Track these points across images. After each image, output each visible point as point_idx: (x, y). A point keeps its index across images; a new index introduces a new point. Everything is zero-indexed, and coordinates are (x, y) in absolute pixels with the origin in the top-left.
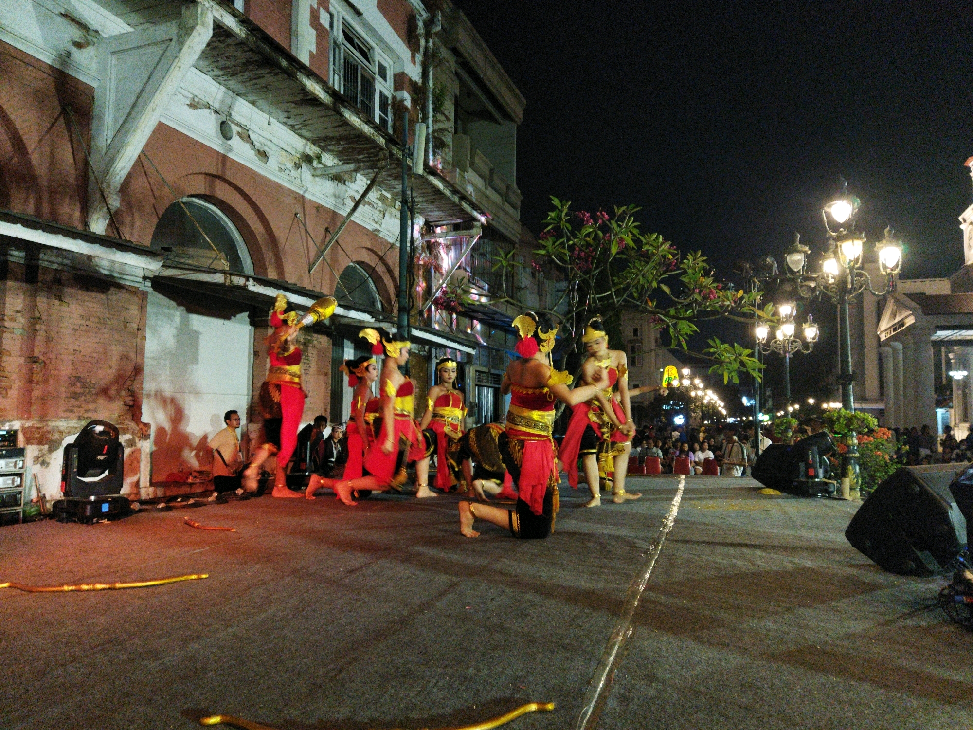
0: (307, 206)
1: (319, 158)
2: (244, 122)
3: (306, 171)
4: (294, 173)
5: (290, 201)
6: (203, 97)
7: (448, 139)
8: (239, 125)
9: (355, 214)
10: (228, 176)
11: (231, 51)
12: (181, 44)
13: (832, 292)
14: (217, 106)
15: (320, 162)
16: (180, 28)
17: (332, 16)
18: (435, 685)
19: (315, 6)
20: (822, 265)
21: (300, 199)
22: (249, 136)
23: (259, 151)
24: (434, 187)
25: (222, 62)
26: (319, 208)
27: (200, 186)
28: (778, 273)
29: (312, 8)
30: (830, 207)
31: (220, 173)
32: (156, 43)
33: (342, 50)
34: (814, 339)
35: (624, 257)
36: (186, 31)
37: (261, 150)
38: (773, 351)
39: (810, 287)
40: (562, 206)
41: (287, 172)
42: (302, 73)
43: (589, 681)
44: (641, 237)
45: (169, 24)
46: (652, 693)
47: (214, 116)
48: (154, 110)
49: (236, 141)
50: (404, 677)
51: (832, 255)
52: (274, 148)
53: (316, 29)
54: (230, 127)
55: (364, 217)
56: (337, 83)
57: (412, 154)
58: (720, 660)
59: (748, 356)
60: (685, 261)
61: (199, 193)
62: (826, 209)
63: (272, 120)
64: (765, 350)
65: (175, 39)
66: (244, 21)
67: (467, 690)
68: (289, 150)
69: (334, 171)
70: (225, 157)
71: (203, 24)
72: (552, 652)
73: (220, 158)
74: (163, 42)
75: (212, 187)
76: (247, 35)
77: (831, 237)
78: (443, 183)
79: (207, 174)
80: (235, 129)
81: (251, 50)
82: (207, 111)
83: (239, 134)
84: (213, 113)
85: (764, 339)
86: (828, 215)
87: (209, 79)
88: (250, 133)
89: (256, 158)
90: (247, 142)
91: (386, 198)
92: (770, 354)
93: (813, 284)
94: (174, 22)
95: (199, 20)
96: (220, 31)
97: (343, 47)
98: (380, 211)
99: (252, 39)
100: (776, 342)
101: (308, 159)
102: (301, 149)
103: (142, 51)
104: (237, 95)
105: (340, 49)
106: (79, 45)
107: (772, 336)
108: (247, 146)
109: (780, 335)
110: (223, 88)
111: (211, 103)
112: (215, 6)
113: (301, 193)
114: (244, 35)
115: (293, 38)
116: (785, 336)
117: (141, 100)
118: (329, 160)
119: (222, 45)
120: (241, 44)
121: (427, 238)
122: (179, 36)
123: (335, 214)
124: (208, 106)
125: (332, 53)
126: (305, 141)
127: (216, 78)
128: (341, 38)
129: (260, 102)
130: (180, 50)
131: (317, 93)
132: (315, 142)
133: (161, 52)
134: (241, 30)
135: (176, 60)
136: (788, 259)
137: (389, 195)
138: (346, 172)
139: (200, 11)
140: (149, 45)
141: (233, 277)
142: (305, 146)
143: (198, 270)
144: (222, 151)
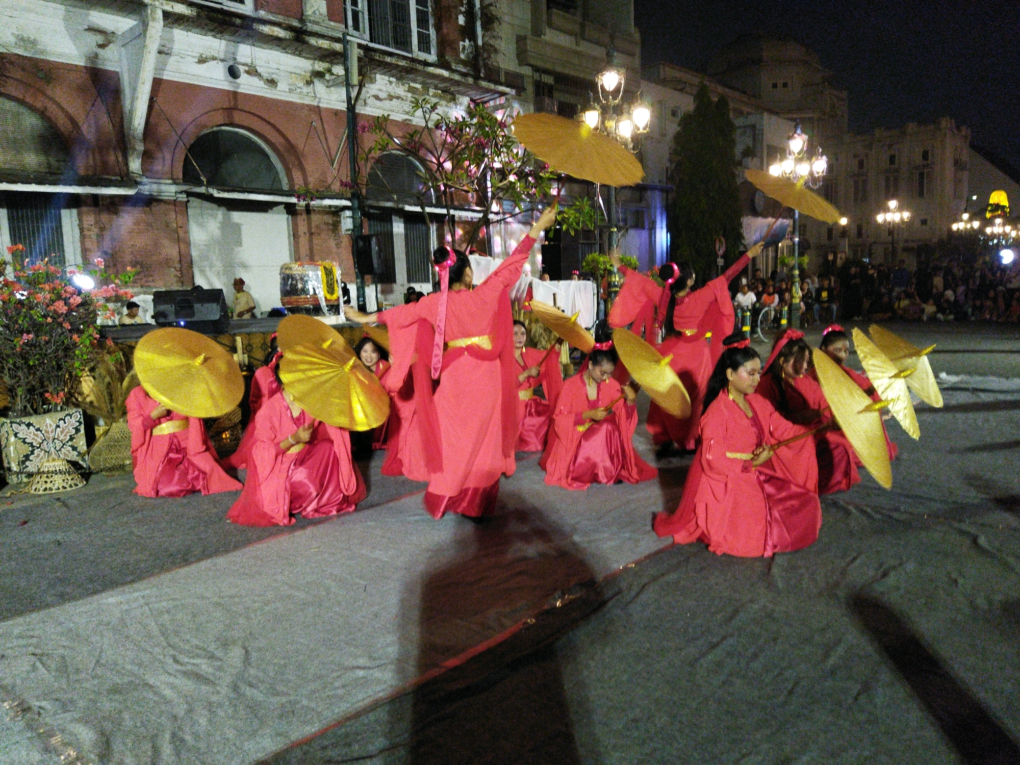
0: (323, 113)
1: (329, 71)
2: (249, 61)
3: (319, 86)
4: (305, 90)
5: (303, 113)
8: (244, 65)
10: (241, 106)
12: (145, 36)
14: (222, 56)
15: (332, 74)
16: (143, 25)
21: (317, 110)
22: (256, 71)
23: (267, 80)
26: (334, 112)
27: (220, 118)
31: (234, 105)
37: (269, 78)
41: (299, 90)
42: (257, 23)
47: (221, 64)
49: (244, 78)
52: (283, 74)
54: (237, 68)
65: (143, 33)
68: (298, 71)
70: (235, 93)
71: (156, 16)
73: (230, 94)
75: (230, 116)
76: (198, 12)
79: (223, 109)
80: (242, 69)
82: (215, 62)
83: (247, 72)
84: (219, 62)
87: (211, 38)
88: (257, 68)
89: (265, 86)
90: (255, 75)
91: (417, 89)
95: (153, 14)
101: (319, 75)
102: (311, 68)
103: (134, 42)
104: (237, 43)
106: (102, 46)
108: (255, 80)
110: (223, 41)
111: (216, 55)
112: (166, 2)
113: (316, 104)
114: (194, 14)
124: (214, 59)
130: (145, 41)
131: (275, 33)
132: (322, 60)
133: (139, 43)
134: (192, 10)
135: (145, 48)
139: (150, 11)
140: (135, 38)
142: (313, 65)
144: (232, 89)
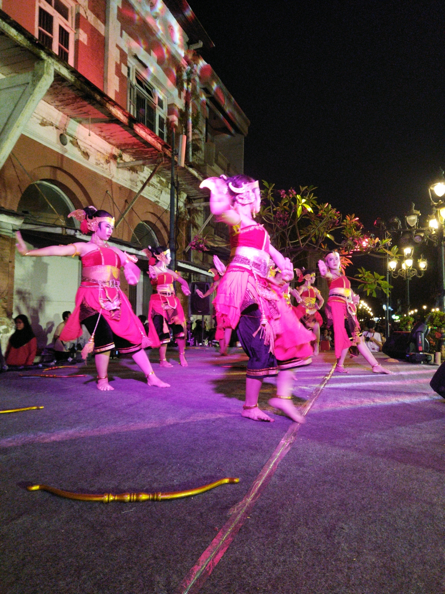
0: (114, 186)
1: (121, 156)
2: (74, 134)
3: (113, 165)
4: (106, 166)
5: (102, 183)
6: (49, 119)
7: (202, 145)
8: (71, 136)
9: (143, 191)
10: (65, 168)
11: (65, 90)
12: (34, 86)
13: (434, 239)
14: (57, 124)
15: (122, 159)
16: (33, 76)
17: (129, 69)
18: (171, 468)
19: (119, 62)
20: (428, 223)
21: (109, 182)
22: (77, 143)
23: (83, 152)
24: (192, 175)
25: (61, 97)
26: (121, 188)
27: (47, 173)
28: (401, 228)
29: (116, 63)
30: (433, 187)
31: (59, 166)
32: (19, 86)
33: (135, 90)
34: (424, 268)
35: (308, 218)
36: (37, 78)
37: (85, 151)
38: (400, 276)
39: (421, 236)
40: (270, 186)
41: (101, 165)
42: (110, 103)
43: (262, 467)
44: (317, 206)
45: (27, 74)
46: (300, 473)
47: (56, 131)
48: (18, 127)
49: (69, 146)
50: (153, 464)
51: (434, 217)
52: (93, 150)
53: (119, 77)
54: (66, 137)
55: (149, 193)
56: (132, 110)
57: (178, 154)
58: (343, 455)
59: (382, 280)
60: (345, 220)
61: (46, 178)
62: (431, 188)
63: (92, 133)
64: (394, 276)
65: (31, 82)
66: (73, 71)
67: (189, 471)
68: (102, 151)
69: (130, 165)
70: (62, 156)
71: (48, 73)
72: (243, 451)
73: (60, 156)
74: (24, 84)
75: (55, 174)
76: (75, 80)
77: (434, 205)
78: (197, 173)
79: (51, 166)
80: (69, 138)
81: (78, 89)
82: (52, 127)
83: (71, 142)
84: (55, 129)
85: (394, 269)
86: (432, 191)
87: (53, 107)
88: (78, 141)
89: (82, 157)
90: (76, 147)
91: (163, 182)
92: (397, 278)
93: (422, 235)
94: (30, 72)
95: (45, 71)
96: (59, 78)
97: (136, 88)
98: (159, 190)
99: (78, 83)
100: (401, 271)
101: (114, 157)
102: (110, 151)
103: (11, 90)
104: (70, 117)
105: (134, 89)
107: (399, 267)
108: (76, 149)
109: (404, 267)
110: (61, 113)
111: (54, 122)
112: (55, 62)
113: (110, 178)
114: (73, 80)
115: (105, 82)
116: (407, 266)
117: (11, 120)
118: (127, 158)
119: (60, 87)
120: (72, 86)
121: (188, 207)
122: (33, 81)
123: (131, 191)
124: (52, 124)
125: (129, 91)
126: (112, 146)
127: (57, 107)
128: (134, 82)
129: (84, 122)
130: (34, 90)
131: (119, 116)
132: (118, 146)
133: (22, 91)
134: (71, 77)
135: (31, 96)
136: (407, 219)
137: (164, 180)
138: (138, 165)
139: (45, 65)
140: (15, 86)
141: (67, 230)
142: (112, 149)
143: (46, 225)
144: (61, 152)
